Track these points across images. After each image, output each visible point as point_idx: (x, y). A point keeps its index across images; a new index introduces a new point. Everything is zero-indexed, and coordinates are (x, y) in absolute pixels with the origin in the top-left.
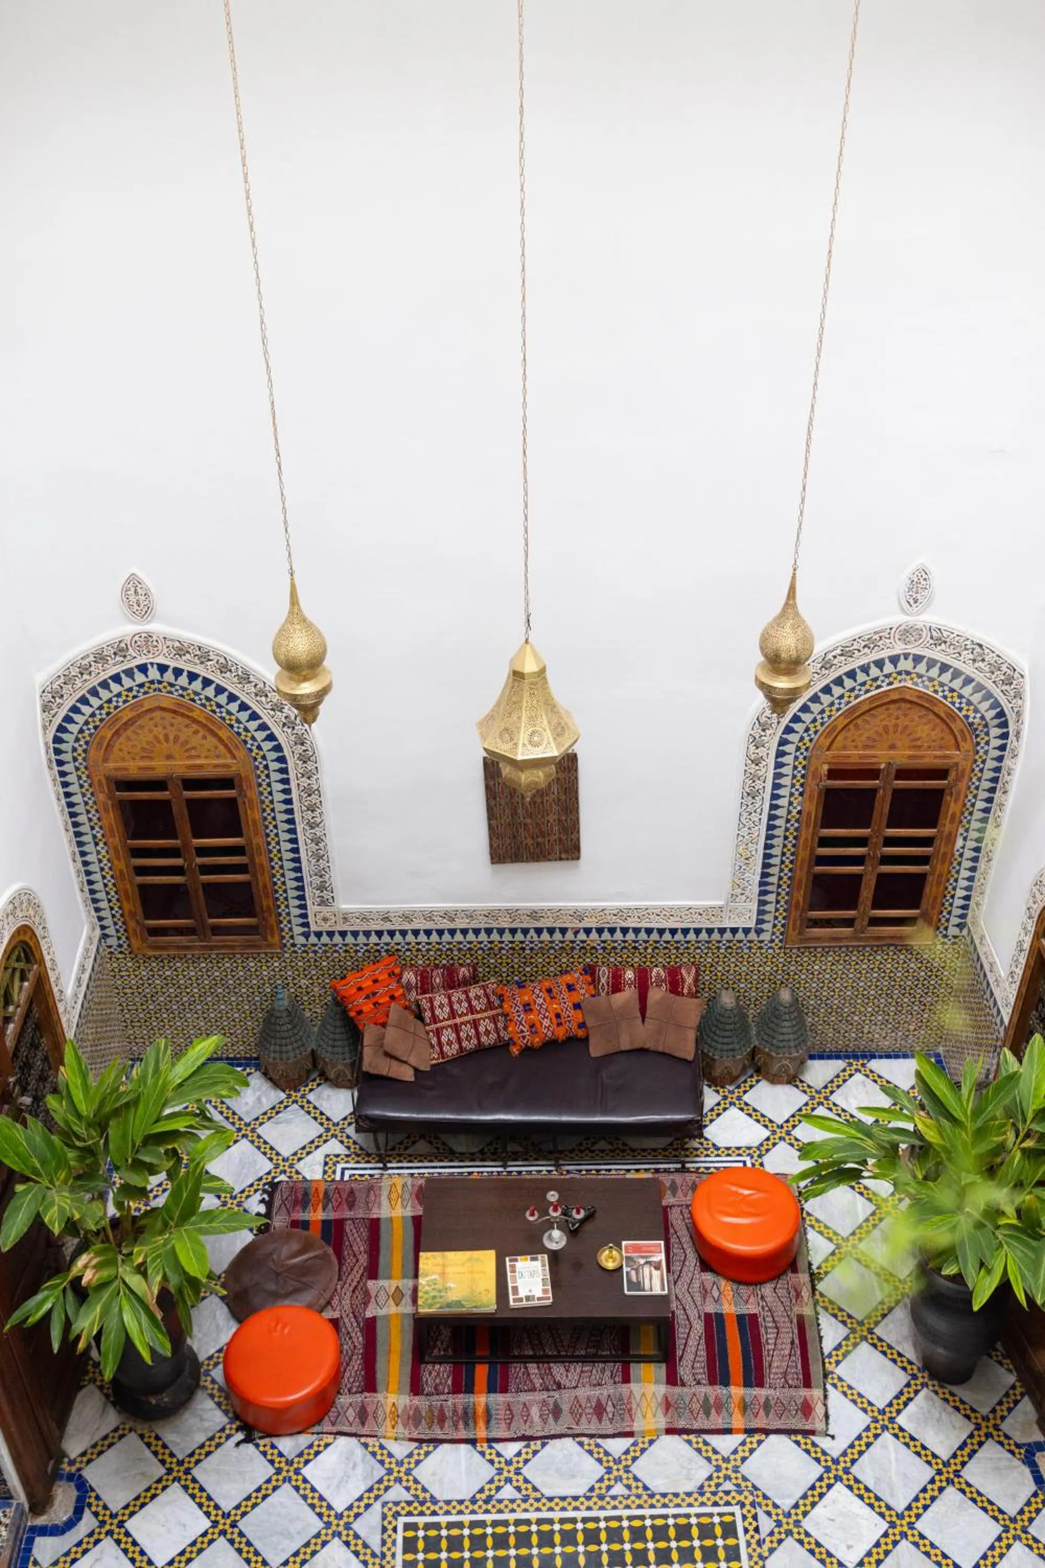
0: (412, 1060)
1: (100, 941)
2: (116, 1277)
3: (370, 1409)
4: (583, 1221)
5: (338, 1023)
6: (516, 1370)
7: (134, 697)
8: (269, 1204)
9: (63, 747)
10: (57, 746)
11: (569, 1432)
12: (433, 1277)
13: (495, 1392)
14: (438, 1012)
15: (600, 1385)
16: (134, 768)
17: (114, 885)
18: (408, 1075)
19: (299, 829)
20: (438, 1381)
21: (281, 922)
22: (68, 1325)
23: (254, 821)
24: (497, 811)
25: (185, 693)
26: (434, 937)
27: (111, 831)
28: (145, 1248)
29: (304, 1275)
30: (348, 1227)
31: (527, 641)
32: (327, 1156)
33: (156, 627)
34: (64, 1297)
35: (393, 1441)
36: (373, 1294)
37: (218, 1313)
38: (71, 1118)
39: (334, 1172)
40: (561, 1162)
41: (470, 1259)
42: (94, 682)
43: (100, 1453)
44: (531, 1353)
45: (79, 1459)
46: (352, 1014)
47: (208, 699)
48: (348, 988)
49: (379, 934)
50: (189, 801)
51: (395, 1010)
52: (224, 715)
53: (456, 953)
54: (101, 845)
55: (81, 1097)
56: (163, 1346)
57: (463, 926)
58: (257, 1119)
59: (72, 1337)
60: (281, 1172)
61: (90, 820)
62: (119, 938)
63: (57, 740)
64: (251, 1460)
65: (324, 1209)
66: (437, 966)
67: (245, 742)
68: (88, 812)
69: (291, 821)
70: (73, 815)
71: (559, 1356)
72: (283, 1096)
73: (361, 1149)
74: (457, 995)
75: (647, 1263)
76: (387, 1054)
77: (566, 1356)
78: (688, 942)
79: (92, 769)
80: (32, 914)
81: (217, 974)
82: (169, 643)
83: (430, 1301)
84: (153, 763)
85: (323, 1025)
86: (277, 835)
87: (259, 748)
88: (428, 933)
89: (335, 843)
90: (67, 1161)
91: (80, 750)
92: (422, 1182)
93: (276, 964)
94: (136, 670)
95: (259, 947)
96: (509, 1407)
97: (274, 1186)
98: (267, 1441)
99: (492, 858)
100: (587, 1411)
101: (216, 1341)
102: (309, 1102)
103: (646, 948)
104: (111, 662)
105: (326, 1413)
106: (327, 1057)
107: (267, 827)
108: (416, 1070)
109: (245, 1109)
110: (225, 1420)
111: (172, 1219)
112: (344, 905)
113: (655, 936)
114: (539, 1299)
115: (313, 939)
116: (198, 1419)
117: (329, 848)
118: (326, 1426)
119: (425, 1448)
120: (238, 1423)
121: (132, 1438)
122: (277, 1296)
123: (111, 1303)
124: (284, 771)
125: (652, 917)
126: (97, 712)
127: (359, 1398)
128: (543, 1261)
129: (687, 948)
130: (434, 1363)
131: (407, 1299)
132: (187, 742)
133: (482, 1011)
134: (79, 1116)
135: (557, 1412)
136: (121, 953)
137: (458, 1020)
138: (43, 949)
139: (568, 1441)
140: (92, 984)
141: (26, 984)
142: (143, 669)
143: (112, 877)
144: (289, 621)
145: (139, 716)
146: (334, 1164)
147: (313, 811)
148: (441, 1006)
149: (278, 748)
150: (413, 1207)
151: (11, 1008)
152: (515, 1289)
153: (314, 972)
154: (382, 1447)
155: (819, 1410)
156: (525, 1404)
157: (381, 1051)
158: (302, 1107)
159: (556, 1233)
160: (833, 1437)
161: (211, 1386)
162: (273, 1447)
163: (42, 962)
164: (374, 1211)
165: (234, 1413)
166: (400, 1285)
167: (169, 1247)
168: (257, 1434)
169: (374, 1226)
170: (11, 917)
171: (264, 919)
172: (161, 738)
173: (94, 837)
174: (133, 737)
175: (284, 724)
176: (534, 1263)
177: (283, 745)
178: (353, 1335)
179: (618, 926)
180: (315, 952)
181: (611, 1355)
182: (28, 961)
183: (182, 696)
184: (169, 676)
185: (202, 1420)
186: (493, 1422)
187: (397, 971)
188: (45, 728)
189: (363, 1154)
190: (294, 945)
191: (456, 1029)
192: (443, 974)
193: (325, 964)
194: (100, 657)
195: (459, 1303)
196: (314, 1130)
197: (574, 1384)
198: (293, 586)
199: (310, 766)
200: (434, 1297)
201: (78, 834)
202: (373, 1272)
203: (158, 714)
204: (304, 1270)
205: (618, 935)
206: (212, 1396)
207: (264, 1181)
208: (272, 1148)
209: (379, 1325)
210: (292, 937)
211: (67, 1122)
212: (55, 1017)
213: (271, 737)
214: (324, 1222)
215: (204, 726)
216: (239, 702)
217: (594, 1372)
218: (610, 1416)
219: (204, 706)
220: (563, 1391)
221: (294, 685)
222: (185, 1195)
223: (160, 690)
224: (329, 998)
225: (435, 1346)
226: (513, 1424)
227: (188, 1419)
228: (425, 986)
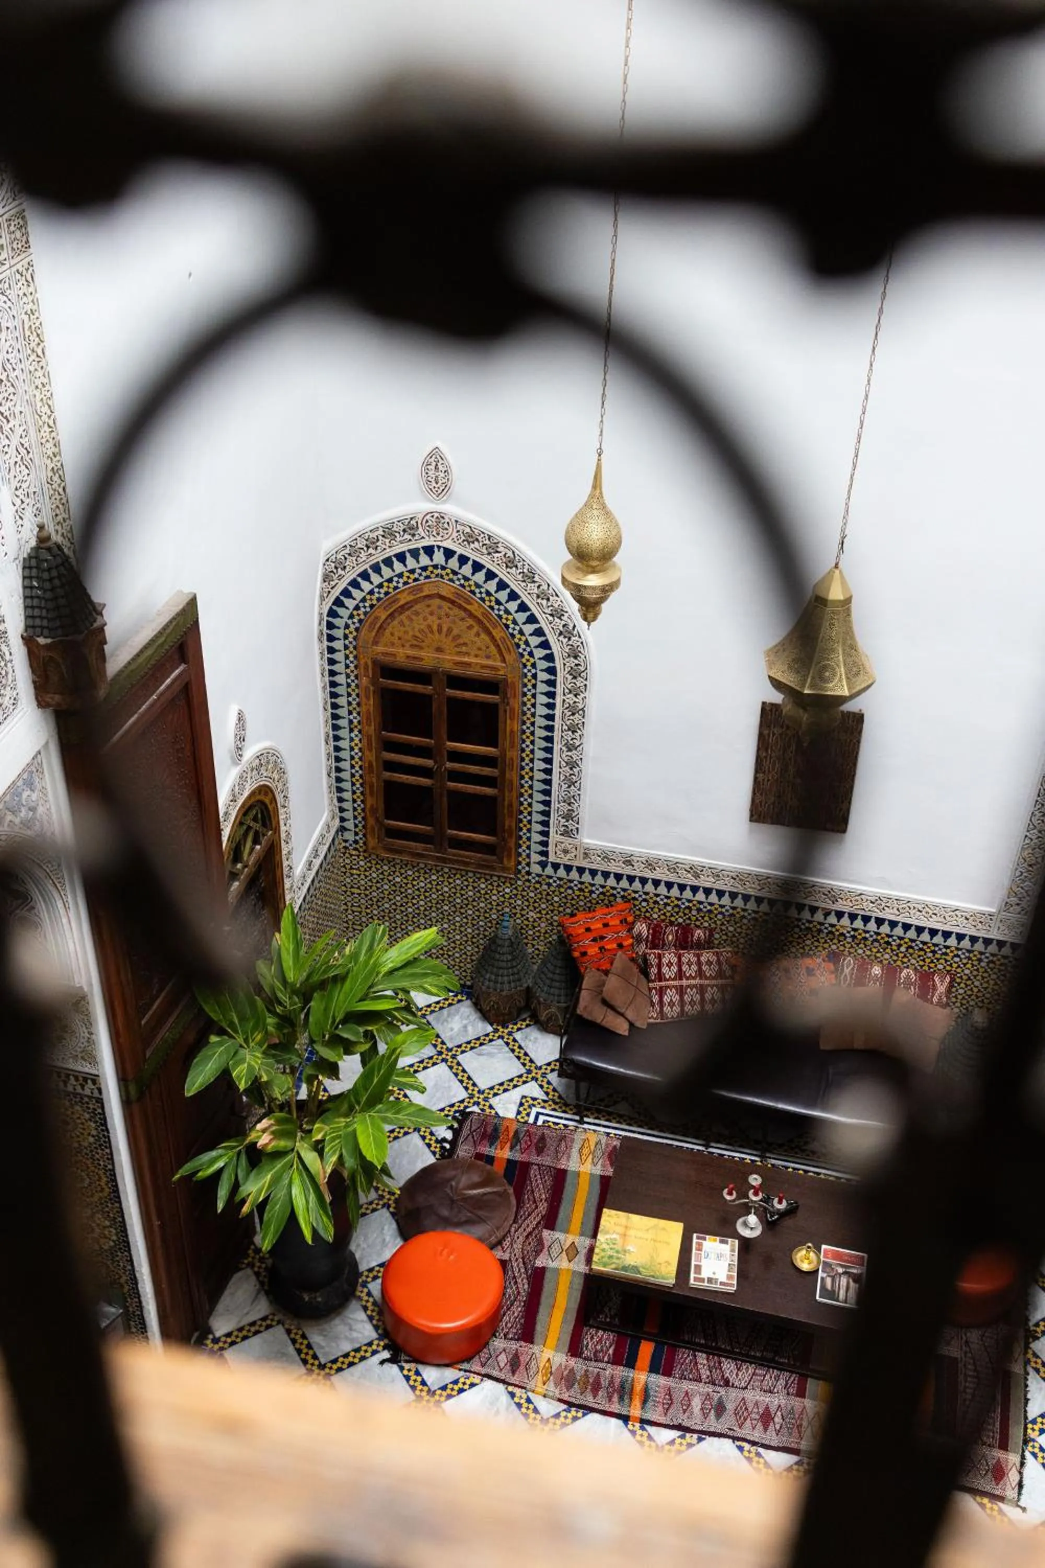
0: (630, 1014)
1: (337, 832)
2: (293, 1150)
3: (524, 1359)
4: (783, 1214)
5: (559, 963)
6: (683, 1356)
7: (416, 580)
8: (456, 1133)
9: (336, 621)
10: (330, 619)
11: (730, 1433)
12: (614, 1236)
13: (657, 1373)
14: (665, 970)
15: (771, 1392)
16: (401, 655)
17: (361, 776)
18: (622, 1028)
19: (556, 748)
20: (599, 1347)
21: (520, 846)
22: (236, 1187)
23: (512, 732)
24: (766, 764)
25: (466, 584)
26: (675, 892)
27: (368, 718)
28: (327, 1128)
29: (480, 1208)
30: (533, 1171)
31: (836, 566)
32: (525, 1097)
33: (450, 508)
34: (238, 1160)
35: (541, 1398)
36: (546, 1244)
37: (386, 1228)
38: (278, 984)
39: (528, 1115)
40: (768, 1155)
41: (655, 1227)
42: (378, 557)
43: (245, 1338)
44: (703, 1341)
45: (223, 1339)
46: (576, 954)
47: (488, 593)
48: (577, 926)
49: (618, 877)
50: (451, 701)
51: (621, 959)
52: (502, 613)
53: (694, 913)
54: (356, 732)
55: (291, 963)
56: (326, 1229)
57: (708, 885)
58: (460, 1046)
59: (238, 1198)
60: (474, 1104)
61: (349, 703)
62: (356, 834)
63: (332, 613)
64: (393, 1381)
65: (512, 1148)
66: (672, 923)
67: (518, 646)
68: (349, 695)
69: (549, 739)
70: (334, 695)
71: (733, 1352)
72: (490, 1029)
73: (560, 1097)
74: (688, 956)
75: (845, 1273)
76: (605, 1002)
77: (740, 1354)
78: (947, 947)
79: (361, 650)
80: (276, 777)
81: (446, 889)
82: (459, 527)
83: (605, 1260)
84: (422, 654)
85: (544, 963)
86: (532, 751)
87: (531, 654)
88: (669, 885)
89: (590, 770)
90: (265, 1025)
91: (352, 627)
92: (617, 1143)
93: (507, 890)
94: (422, 551)
95: (492, 868)
96: (669, 1392)
97: (464, 1115)
98: (412, 1366)
99: (752, 816)
100: (753, 1416)
101: (379, 1255)
102: (515, 1040)
103: (899, 946)
104: (398, 539)
105: (478, 1352)
106: (542, 997)
107: (524, 741)
108: (631, 1025)
109: (449, 1034)
110: (374, 1335)
111: (359, 1103)
112: (589, 838)
113: (912, 934)
114: (722, 1283)
115: (549, 870)
116: (347, 1328)
117: (583, 775)
118: (475, 1366)
119: (574, 1411)
120: (386, 1341)
121: (279, 1331)
122: (448, 1223)
123: (282, 1174)
124: (552, 683)
125: (912, 912)
126: (376, 590)
127: (514, 1345)
128: (733, 1245)
129: (946, 954)
130: (598, 1328)
131: (581, 1257)
132: (459, 636)
133: (711, 978)
134: (285, 982)
135: (720, 1409)
136: (355, 849)
137: (684, 982)
138: (281, 817)
139: (727, 1442)
140: (321, 873)
141: (258, 847)
142: (429, 551)
143: (361, 767)
144: (588, 505)
145: (416, 601)
146: (530, 1107)
147: (574, 732)
148: (670, 964)
149: (550, 658)
150: (603, 1166)
151: (239, 866)
152: (698, 1268)
153: (544, 906)
154: (529, 1401)
155: (1013, 1477)
156: (687, 1393)
157: (600, 997)
158: (507, 1044)
159: (752, 1219)
160: (1024, 1509)
161: (366, 1298)
162: (417, 1373)
163: (277, 830)
164: (563, 1161)
165: (385, 1330)
166: (577, 1241)
167: (350, 1129)
168: (403, 1357)
169: (560, 1176)
170: (255, 772)
171: (504, 839)
172: (435, 628)
173: (351, 722)
174: (407, 622)
175: (561, 633)
176: (723, 1246)
177: (556, 654)
178: (519, 1281)
179: (874, 915)
180: (549, 885)
181: (789, 1365)
182: (264, 825)
183: (463, 586)
184: (454, 563)
185: (351, 1329)
186: (650, 1404)
187: (630, 919)
188: (322, 599)
189: (562, 1103)
190: (529, 873)
191: (681, 991)
192: (677, 931)
193: (556, 899)
194: (389, 532)
195: (636, 1269)
196: (515, 1068)
197: (743, 1385)
198: (599, 467)
199: (579, 682)
200: (611, 1257)
201: (335, 717)
202: (550, 1221)
203: (437, 601)
204: (478, 1203)
205: (872, 926)
206: (365, 1308)
207: (456, 1108)
208: (469, 1078)
209: (548, 1275)
210: (528, 864)
211: (273, 988)
212: (280, 891)
213: (545, 645)
214: (509, 1161)
215: (480, 622)
216: (519, 601)
217: (767, 1377)
218: (778, 1427)
219: (483, 600)
220: (731, 1389)
221: (580, 575)
222: (375, 1080)
223: (442, 577)
224: (555, 937)
225: (602, 1312)
226: (670, 1411)
227: (338, 1326)
228: (656, 941)
